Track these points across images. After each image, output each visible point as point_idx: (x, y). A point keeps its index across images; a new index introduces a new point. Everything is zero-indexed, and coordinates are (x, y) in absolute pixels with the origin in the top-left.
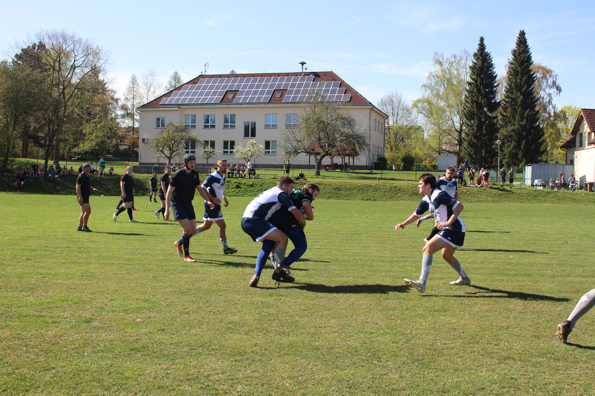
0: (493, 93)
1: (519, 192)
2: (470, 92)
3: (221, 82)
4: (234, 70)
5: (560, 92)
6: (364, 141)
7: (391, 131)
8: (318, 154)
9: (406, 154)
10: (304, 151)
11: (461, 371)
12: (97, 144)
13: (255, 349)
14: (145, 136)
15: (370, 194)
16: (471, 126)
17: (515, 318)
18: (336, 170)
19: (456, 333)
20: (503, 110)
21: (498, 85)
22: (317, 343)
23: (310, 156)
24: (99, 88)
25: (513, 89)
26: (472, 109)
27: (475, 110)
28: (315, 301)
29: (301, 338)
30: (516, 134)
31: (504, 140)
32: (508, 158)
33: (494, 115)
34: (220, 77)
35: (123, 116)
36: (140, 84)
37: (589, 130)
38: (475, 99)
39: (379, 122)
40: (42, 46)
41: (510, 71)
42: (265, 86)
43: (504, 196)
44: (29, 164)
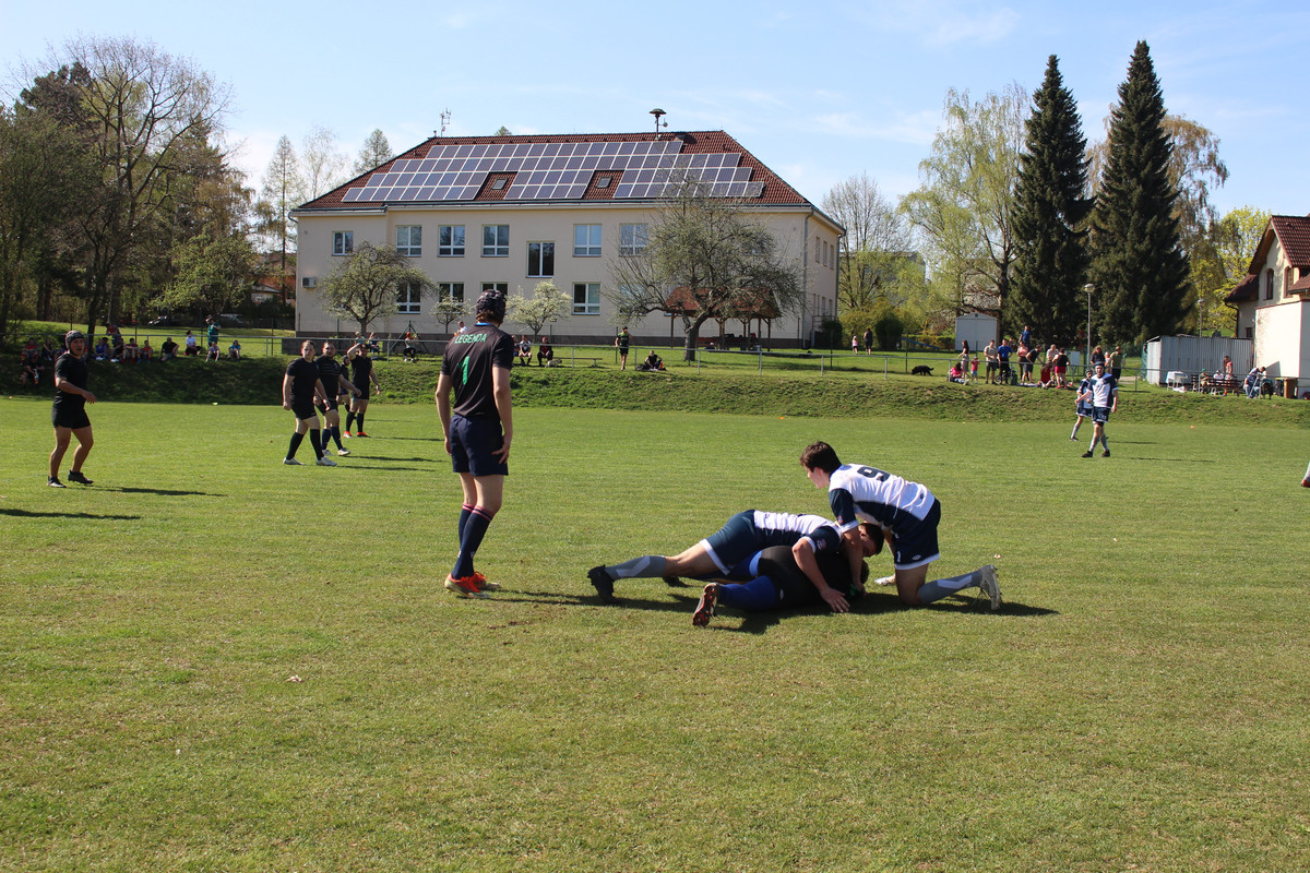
0: (1079, 180)
1: (1132, 398)
2: (1025, 177)
3: (477, 153)
4: (506, 127)
5: (1224, 179)
6: (794, 285)
7: (851, 262)
8: (691, 313)
9: (884, 313)
10: (660, 306)
11: (1003, 790)
12: (203, 291)
13: (550, 741)
14: (309, 273)
15: (805, 401)
16: (1028, 253)
17: (1122, 675)
18: (732, 349)
19: (992, 707)
20: (1100, 216)
21: (1088, 163)
22: (686, 729)
23: (673, 317)
24: (208, 166)
25: (1120, 172)
26: (1030, 215)
27: (1036, 217)
28: (682, 638)
29: (651, 717)
30: (1127, 270)
31: (1100, 283)
32: (1108, 324)
33: (1078, 228)
34: (474, 143)
35: (261, 229)
36: (298, 158)
37: (1287, 263)
38: (1037, 193)
39: (825, 242)
40: (80, 72)
41: (1115, 133)
42: (575, 163)
44: (53, 334)
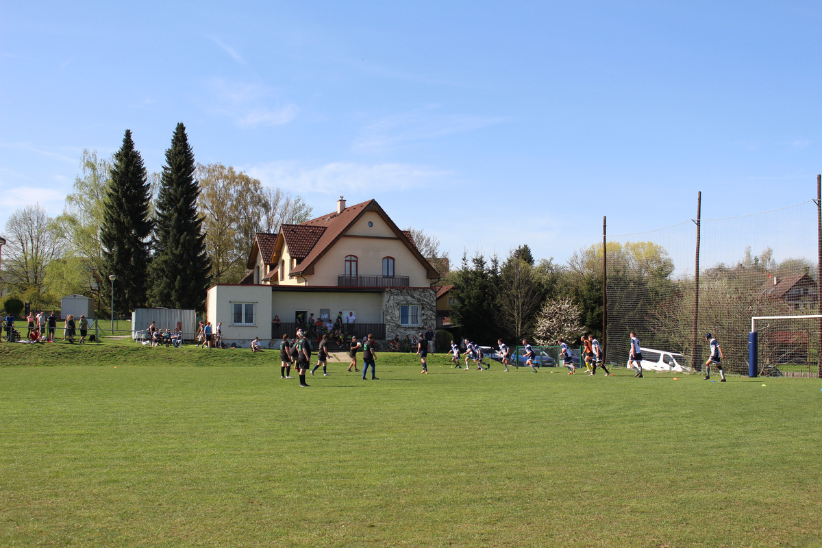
1: (90, 349)
2: (109, 206)
16: (110, 255)
21: (149, 198)
26: (110, 231)
27: (115, 232)
30: (168, 266)
37: (262, 262)
41: (164, 179)
43: (67, 355)
